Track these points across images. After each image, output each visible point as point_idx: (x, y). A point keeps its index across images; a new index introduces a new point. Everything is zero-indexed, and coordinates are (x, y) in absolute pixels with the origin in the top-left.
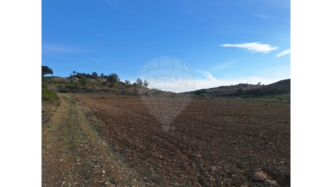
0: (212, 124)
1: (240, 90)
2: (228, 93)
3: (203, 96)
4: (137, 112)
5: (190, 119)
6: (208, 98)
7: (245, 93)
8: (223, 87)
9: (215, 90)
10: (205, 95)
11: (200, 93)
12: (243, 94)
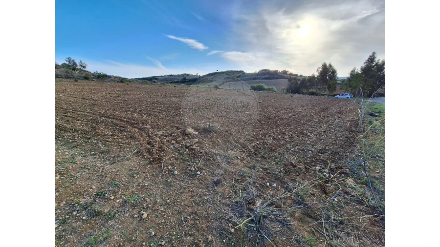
0: (161, 104)
1: (184, 79)
2: (176, 81)
3: (155, 82)
4: (74, 97)
5: (142, 101)
6: (159, 84)
7: (188, 82)
8: (171, 75)
9: (164, 78)
10: (156, 81)
11: (151, 80)
12: (186, 82)
